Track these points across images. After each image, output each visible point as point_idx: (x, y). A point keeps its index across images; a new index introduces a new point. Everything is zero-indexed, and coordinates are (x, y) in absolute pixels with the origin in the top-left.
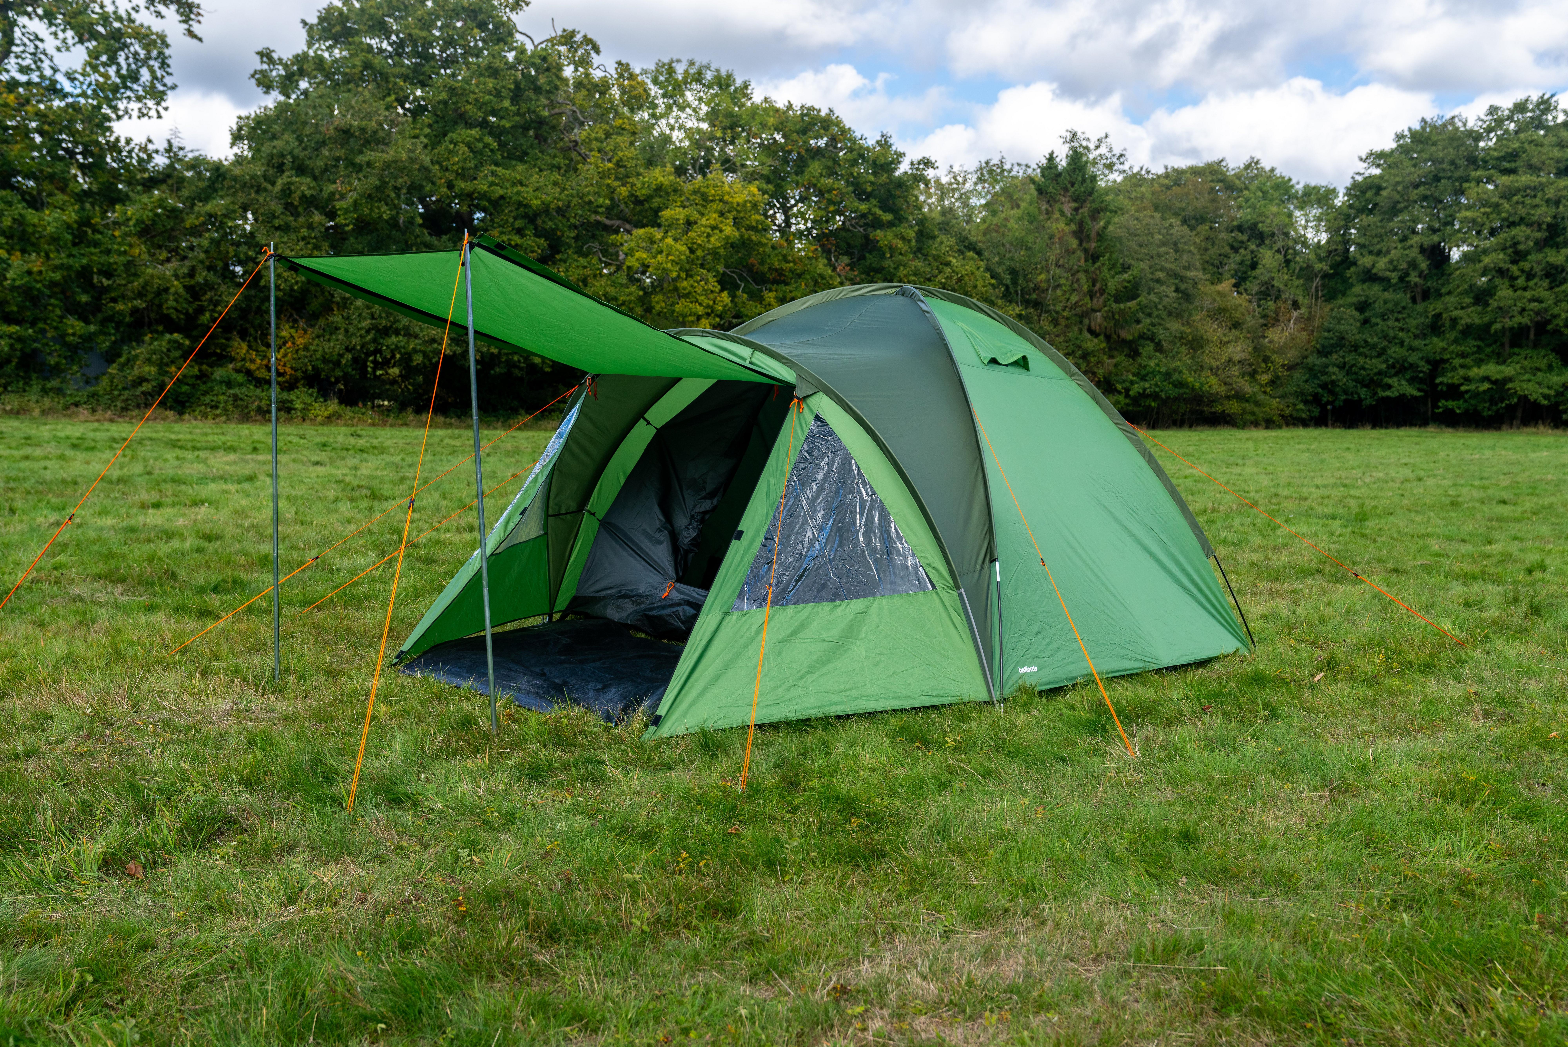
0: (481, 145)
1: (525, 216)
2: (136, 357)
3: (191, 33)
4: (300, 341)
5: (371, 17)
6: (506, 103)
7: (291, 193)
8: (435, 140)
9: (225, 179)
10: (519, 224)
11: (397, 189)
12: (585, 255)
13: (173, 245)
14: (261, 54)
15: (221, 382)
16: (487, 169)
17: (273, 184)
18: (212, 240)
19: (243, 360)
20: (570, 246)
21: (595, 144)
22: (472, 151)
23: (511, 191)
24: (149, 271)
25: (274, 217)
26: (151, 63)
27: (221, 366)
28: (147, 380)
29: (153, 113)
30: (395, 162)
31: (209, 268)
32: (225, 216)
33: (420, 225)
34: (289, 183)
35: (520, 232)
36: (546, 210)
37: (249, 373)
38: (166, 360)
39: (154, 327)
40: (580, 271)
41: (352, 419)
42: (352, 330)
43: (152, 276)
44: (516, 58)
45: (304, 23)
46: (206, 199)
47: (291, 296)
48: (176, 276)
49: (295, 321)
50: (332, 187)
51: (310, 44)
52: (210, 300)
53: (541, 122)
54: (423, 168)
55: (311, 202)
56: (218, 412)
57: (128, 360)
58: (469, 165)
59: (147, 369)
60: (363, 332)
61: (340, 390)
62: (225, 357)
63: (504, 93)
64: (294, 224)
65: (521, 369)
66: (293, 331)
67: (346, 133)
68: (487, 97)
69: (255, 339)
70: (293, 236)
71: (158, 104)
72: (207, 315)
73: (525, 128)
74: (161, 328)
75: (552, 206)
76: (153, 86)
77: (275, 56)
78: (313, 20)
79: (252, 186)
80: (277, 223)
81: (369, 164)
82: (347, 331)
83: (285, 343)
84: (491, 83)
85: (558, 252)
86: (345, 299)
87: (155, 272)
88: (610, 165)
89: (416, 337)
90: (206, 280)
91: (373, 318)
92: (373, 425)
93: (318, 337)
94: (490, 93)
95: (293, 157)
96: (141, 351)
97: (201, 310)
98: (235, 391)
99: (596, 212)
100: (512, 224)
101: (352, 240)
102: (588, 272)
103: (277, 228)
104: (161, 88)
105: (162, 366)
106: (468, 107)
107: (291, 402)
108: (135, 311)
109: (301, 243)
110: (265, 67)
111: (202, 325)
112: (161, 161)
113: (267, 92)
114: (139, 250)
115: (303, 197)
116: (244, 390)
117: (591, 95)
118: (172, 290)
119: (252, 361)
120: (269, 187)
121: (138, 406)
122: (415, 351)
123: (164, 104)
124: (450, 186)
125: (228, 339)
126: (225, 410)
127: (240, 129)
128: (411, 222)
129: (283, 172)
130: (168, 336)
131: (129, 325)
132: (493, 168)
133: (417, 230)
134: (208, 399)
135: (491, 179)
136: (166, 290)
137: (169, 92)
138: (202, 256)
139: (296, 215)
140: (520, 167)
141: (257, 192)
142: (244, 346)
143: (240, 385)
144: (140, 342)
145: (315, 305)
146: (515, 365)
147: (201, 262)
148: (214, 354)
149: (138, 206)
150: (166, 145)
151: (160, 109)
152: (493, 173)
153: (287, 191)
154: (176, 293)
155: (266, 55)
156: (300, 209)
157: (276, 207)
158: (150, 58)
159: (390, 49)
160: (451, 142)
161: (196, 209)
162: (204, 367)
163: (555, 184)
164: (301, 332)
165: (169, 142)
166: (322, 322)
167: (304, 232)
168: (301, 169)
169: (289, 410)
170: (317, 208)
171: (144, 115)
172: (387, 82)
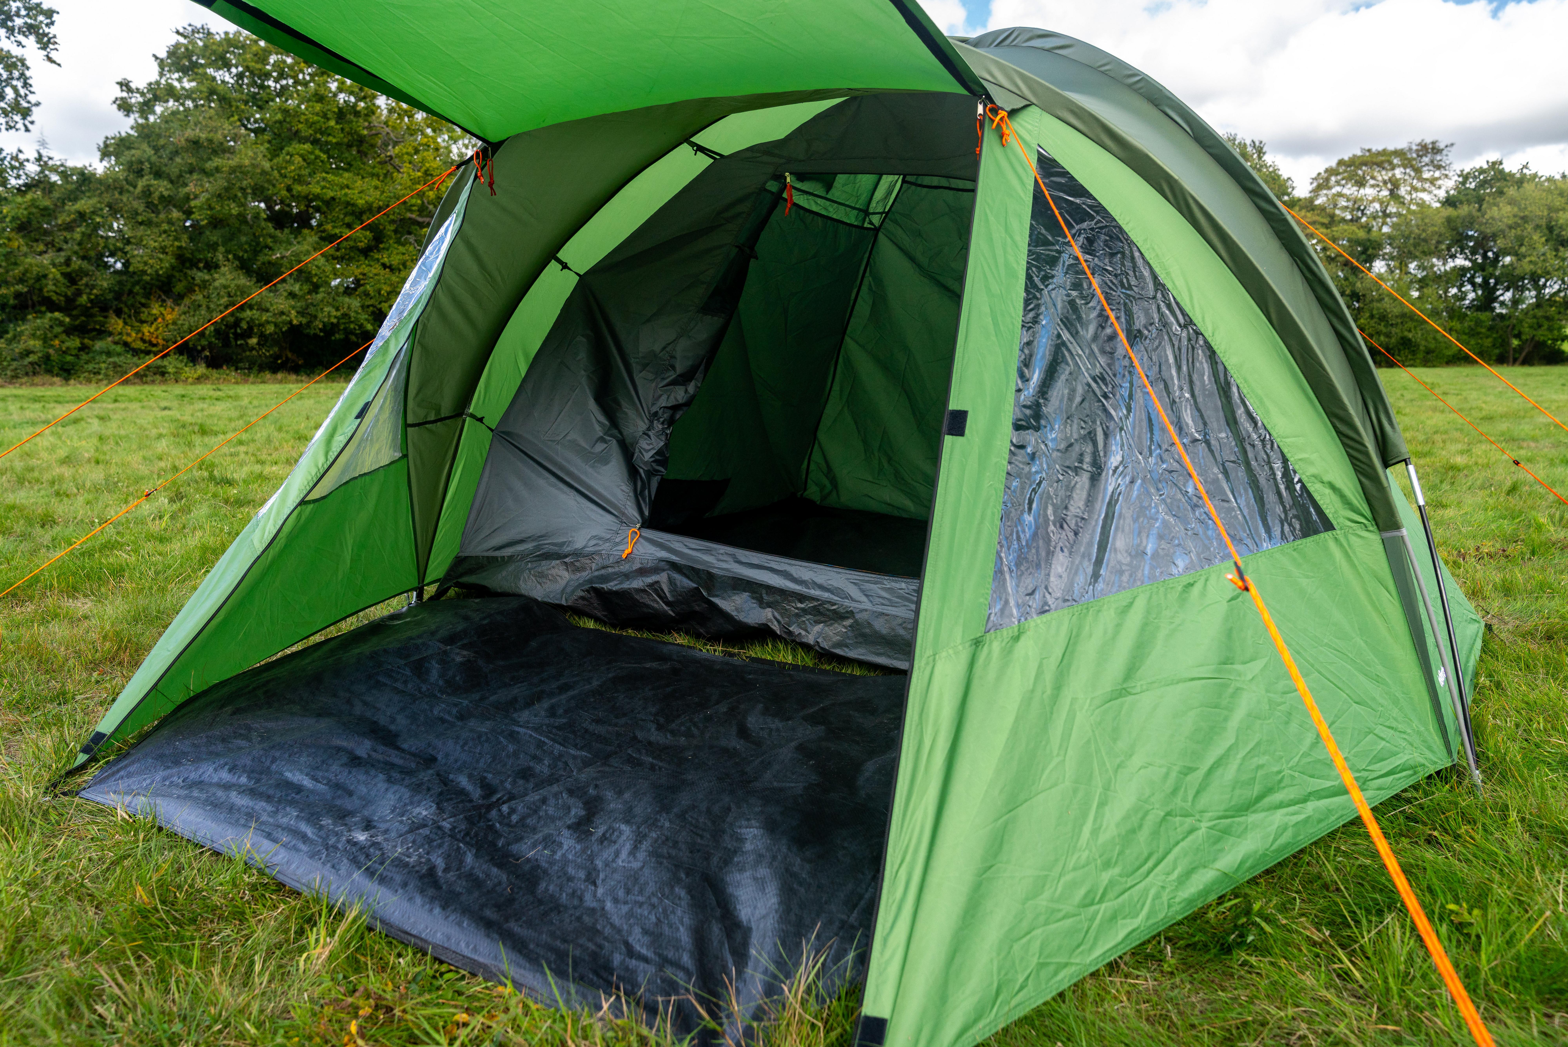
0: (313, 157)
1: (353, 213)
2: (22, 332)
3: (50, 59)
4: (169, 317)
5: (214, 52)
6: (332, 123)
7: (150, 194)
8: (275, 152)
9: (90, 182)
10: (348, 219)
11: (243, 189)
12: (403, 245)
13: (49, 239)
14: (121, 84)
15: (101, 353)
16: (318, 176)
17: (135, 187)
18: (83, 234)
19: (120, 334)
20: (391, 238)
21: (406, 157)
22: (304, 160)
23: (339, 194)
24: (28, 260)
25: (137, 214)
26: (14, 83)
27: (101, 339)
28: (32, 352)
29: (20, 125)
30: (240, 167)
31: (84, 258)
32: (93, 213)
33: (265, 220)
34: (149, 186)
35: (349, 226)
36: (370, 209)
37: (126, 344)
38: (49, 335)
39: (37, 308)
40: (400, 257)
41: (218, 379)
42: (212, 306)
43: (31, 265)
44: (338, 88)
45: (156, 58)
46: (75, 200)
47: (158, 280)
48: (54, 265)
49: (164, 301)
50: (187, 190)
51: (161, 75)
52: (87, 285)
53: (361, 140)
54: (264, 173)
55: (168, 201)
56: (100, 377)
57: (15, 337)
58: (303, 172)
59: (32, 343)
60: (222, 308)
61: (206, 357)
62: (104, 332)
63: (330, 115)
64: (155, 220)
65: (356, 335)
66: (162, 309)
67: (195, 143)
68: (316, 118)
69: (130, 316)
70: (156, 230)
71: (24, 118)
72: (85, 297)
73: (349, 146)
74: (43, 309)
75: (375, 205)
76: (17, 103)
77: (133, 86)
78: (163, 54)
79: (116, 188)
80: (140, 219)
81: (217, 169)
82: (208, 307)
83: (156, 320)
84: (318, 107)
85: (382, 242)
86: (204, 281)
87: (33, 261)
88: (419, 174)
89: (267, 310)
90: (81, 268)
91: (229, 296)
92: (237, 383)
93: (185, 313)
94: (317, 114)
95: (150, 163)
96: (25, 328)
97: (79, 293)
98: (115, 359)
99: (411, 211)
100: (343, 220)
101: (208, 233)
102: (407, 257)
103: (141, 223)
104: (25, 105)
105: (45, 340)
106: (300, 126)
107: (165, 367)
108: (18, 295)
109: (164, 236)
110: (125, 94)
111: (81, 305)
112: (32, 169)
113: (127, 115)
114: (18, 242)
115: (162, 197)
116: (122, 358)
117: (400, 117)
118: (51, 276)
119: (129, 335)
120: (131, 189)
121: (27, 374)
122: (268, 322)
123: (29, 119)
124: (289, 189)
125: (106, 317)
126: (106, 375)
127: (106, 146)
128: (257, 217)
129: (142, 176)
130: (49, 315)
131: (14, 307)
132: (324, 175)
133: (263, 224)
134: (90, 367)
135: (323, 184)
136: (45, 276)
137: (34, 109)
138: (76, 248)
139: (156, 212)
140: (346, 175)
141: (121, 193)
142: (120, 322)
143: (119, 355)
144: (24, 319)
145: (179, 287)
146: (352, 332)
147: (76, 253)
148: (95, 329)
149: (13, 205)
150: (36, 155)
151: (27, 123)
152: (324, 179)
153: (147, 193)
154: (54, 279)
155: (125, 85)
156: (160, 207)
157: (139, 205)
158: (12, 78)
159: (232, 81)
160: (288, 154)
161: (67, 208)
162: (86, 341)
163: (376, 188)
164: (169, 310)
165: (39, 153)
166: (187, 301)
167: (165, 226)
168: (158, 174)
169: (163, 374)
170: (175, 206)
171: (11, 128)
172: (231, 106)
